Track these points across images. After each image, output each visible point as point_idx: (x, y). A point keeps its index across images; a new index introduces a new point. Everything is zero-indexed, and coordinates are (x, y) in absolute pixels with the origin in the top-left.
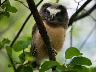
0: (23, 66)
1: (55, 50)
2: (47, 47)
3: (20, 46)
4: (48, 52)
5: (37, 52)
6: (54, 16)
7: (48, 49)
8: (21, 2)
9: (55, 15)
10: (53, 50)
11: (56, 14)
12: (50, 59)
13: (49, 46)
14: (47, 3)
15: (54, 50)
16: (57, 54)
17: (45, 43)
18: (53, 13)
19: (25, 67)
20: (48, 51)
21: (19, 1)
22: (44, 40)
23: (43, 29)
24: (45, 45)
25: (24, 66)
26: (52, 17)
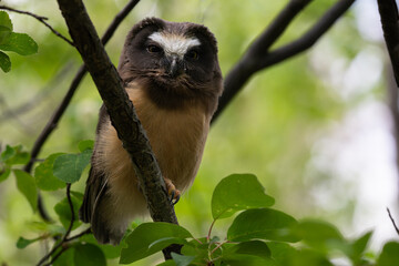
0: (71, 242)
2: (142, 174)
3: (55, 174)
4: (144, 193)
5: (107, 193)
6: (177, 59)
7: (146, 184)
8: (41, 19)
9: (182, 57)
10: (163, 185)
12: (154, 218)
13: (148, 172)
14: (148, 20)
15: (168, 187)
16: (178, 198)
17: (134, 160)
19: (78, 247)
20: (147, 188)
21: (34, 16)
22: (130, 152)
23: (123, 114)
24: (135, 169)
25: (76, 240)
26: (174, 62)
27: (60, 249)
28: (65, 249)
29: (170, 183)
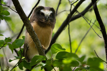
0: (22, 60)
1: (44, 47)
2: (36, 44)
4: (37, 48)
5: (28, 49)
7: (37, 46)
9: (49, 16)
10: (41, 46)
11: (49, 14)
12: (40, 55)
14: (40, 6)
15: (42, 47)
17: (34, 40)
18: (47, 14)
23: (30, 29)
25: (24, 60)
26: (47, 17)
27: (20, 62)
28: (21, 62)
29: (43, 46)
